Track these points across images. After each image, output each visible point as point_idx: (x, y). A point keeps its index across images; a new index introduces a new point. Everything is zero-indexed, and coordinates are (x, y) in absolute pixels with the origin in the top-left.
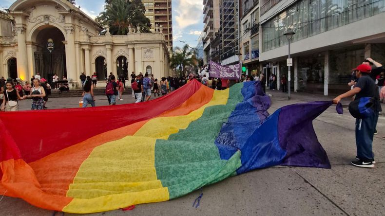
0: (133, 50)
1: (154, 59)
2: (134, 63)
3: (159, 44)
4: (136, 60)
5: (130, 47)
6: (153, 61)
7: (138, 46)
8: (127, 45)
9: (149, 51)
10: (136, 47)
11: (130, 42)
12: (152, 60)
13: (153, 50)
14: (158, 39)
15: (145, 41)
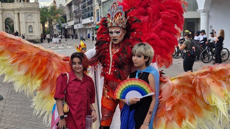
0: (19, 14)
1: (34, 21)
2: (19, 23)
3: (37, 11)
4: (21, 21)
5: (16, 12)
6: (34, 22)
7: (22, 11)
8: (14, 10)
9: (30, 15)
10: (20, 12)
11: (16, 9)
12: (32, 21)
13: (33, 15)
14: (37, 7)
15: (27, 8)
